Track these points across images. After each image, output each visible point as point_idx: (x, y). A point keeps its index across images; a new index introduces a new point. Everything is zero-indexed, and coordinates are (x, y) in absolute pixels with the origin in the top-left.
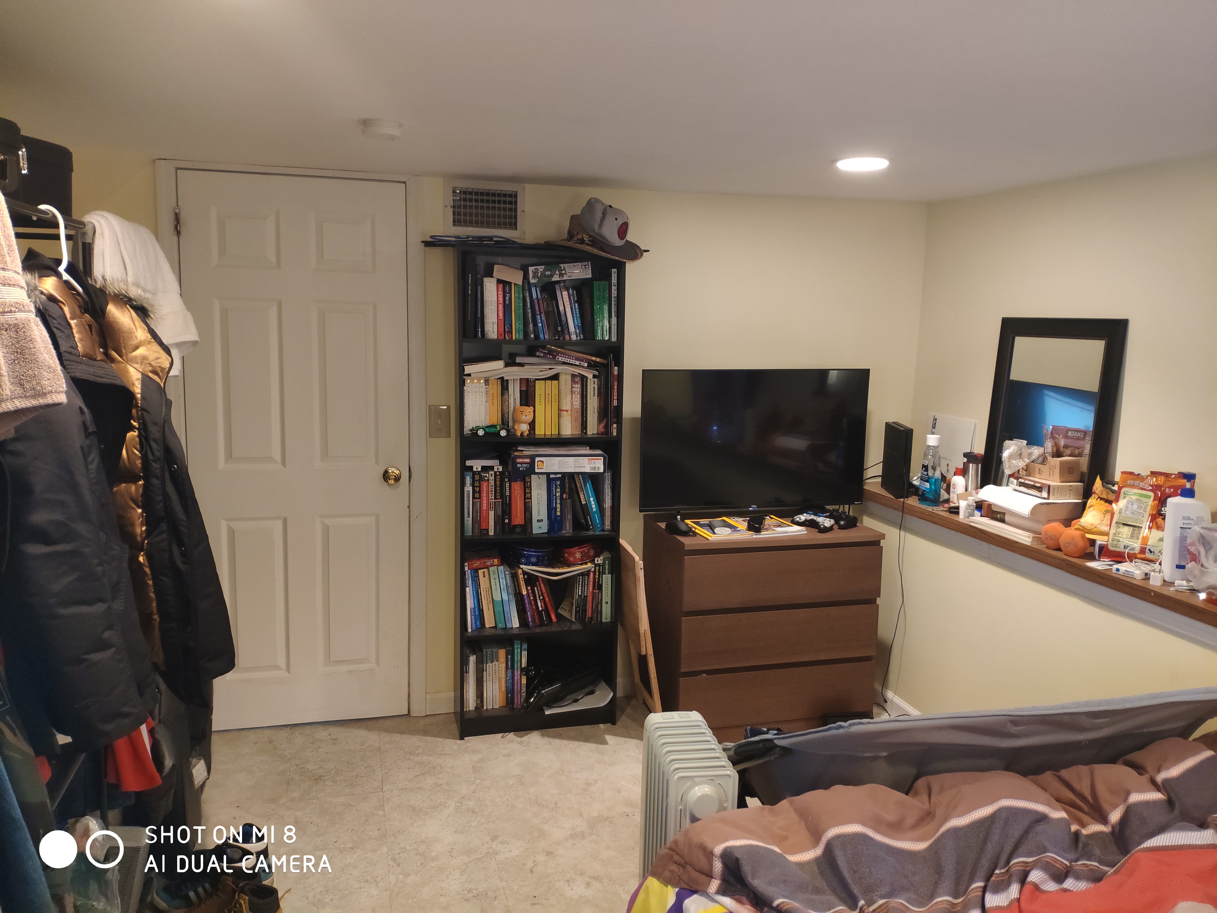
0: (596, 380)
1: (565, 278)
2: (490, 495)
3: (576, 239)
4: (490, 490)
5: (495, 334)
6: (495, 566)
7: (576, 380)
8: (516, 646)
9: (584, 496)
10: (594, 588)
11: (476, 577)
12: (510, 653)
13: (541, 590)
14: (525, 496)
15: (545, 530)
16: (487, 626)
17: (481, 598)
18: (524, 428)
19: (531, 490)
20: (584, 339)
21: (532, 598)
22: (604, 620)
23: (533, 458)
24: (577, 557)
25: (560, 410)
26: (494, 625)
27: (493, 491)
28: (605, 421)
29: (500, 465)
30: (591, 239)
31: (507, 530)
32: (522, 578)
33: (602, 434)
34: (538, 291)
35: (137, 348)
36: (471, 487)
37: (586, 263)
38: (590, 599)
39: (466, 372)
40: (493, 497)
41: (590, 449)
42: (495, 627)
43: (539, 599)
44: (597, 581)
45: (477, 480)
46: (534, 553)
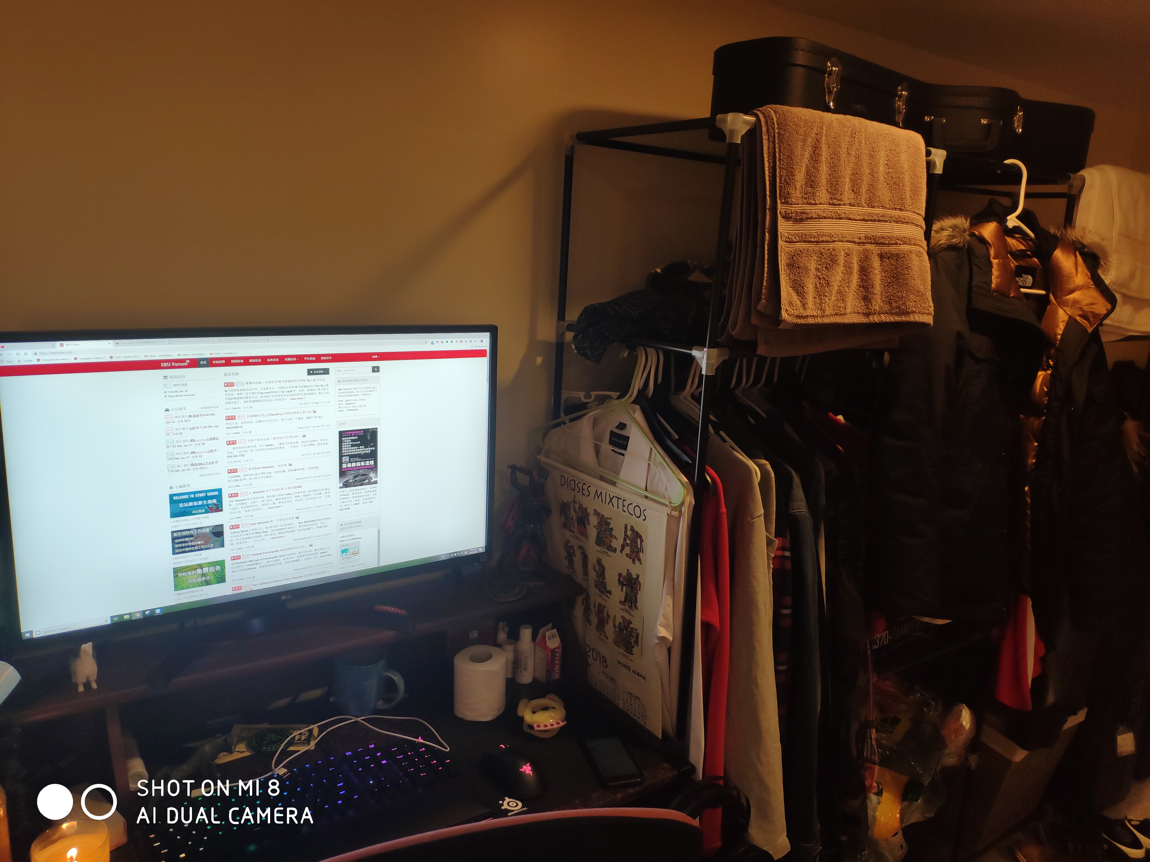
35: (1072, 291)
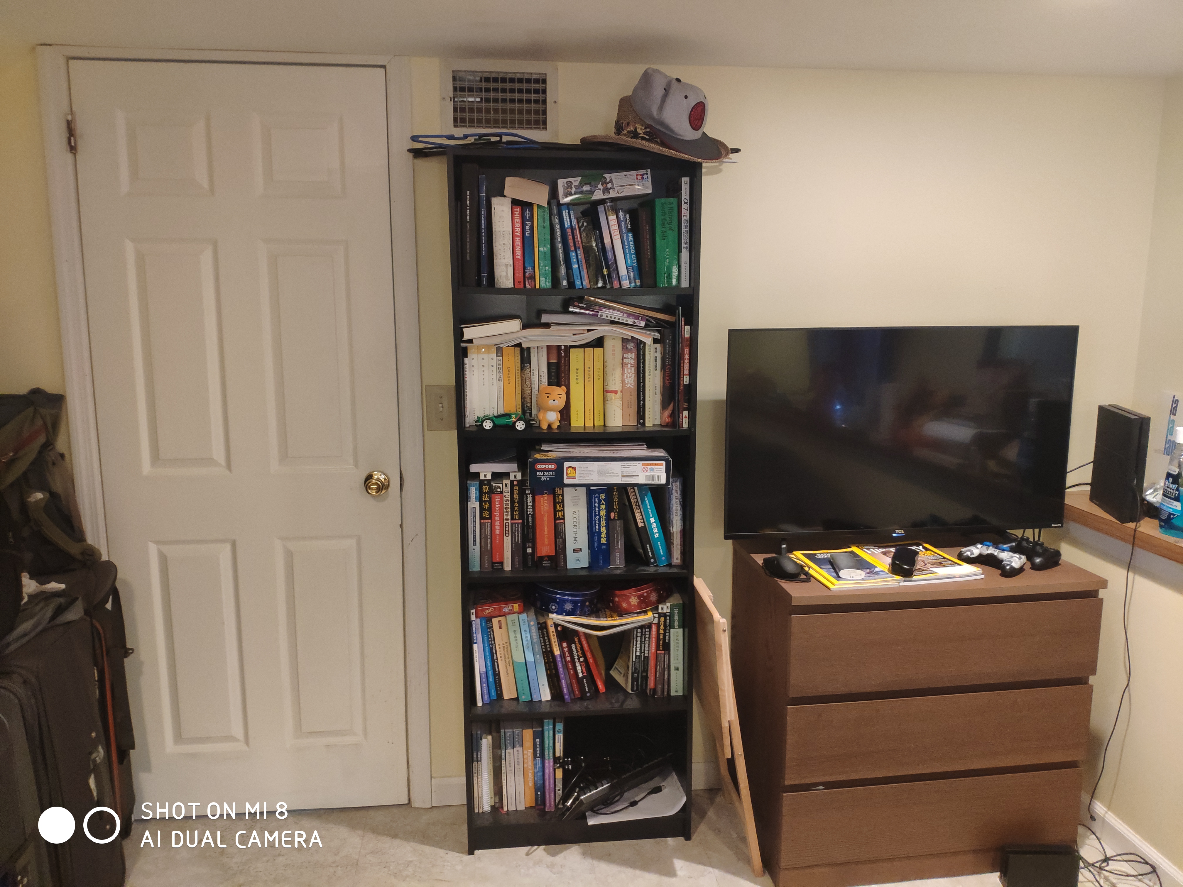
0: (658, 346)
1: (613, 194)
2: (504, 514)
3: (625, 132)
4: (505, 507)
5: (510, 281)
6: (515, 613)
7: (629, 347)
8: (546, 727)
9: (642, 515)
10: (658, 648)
11: (489, 628)
12: (540, 735)
13: (582, 648)
14: (555, 515)
15: (584, 563)
16: (506, 696)
17: (497, 658)
18: (552, 418)
19: (563, 507)
20: (641, 286)
21: (568, 659)
22: (673, 693)
23: (559, 462)
24: (632, 603)
25: (605, 391)
26: (516, 697)
27: (508, 508)
28: (672, 405)
29: (519, 471)
30: (648, 130)
31: (530, 564)
32: (553, 632)
33: (667, 426)
34: (572, 216)
36: (478, 503)
37: (643, 172)
38: (652, 663)
39: (466, 337)
40: (509, 517)
41: (649, 447)
42: (517, 699)
43: (579, 661)
44: (661, 637)
45: (485, 493)
46: (570, 598)
